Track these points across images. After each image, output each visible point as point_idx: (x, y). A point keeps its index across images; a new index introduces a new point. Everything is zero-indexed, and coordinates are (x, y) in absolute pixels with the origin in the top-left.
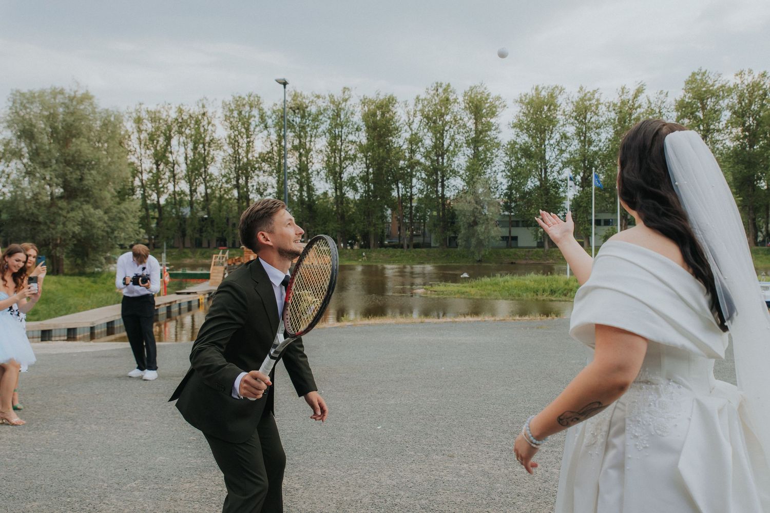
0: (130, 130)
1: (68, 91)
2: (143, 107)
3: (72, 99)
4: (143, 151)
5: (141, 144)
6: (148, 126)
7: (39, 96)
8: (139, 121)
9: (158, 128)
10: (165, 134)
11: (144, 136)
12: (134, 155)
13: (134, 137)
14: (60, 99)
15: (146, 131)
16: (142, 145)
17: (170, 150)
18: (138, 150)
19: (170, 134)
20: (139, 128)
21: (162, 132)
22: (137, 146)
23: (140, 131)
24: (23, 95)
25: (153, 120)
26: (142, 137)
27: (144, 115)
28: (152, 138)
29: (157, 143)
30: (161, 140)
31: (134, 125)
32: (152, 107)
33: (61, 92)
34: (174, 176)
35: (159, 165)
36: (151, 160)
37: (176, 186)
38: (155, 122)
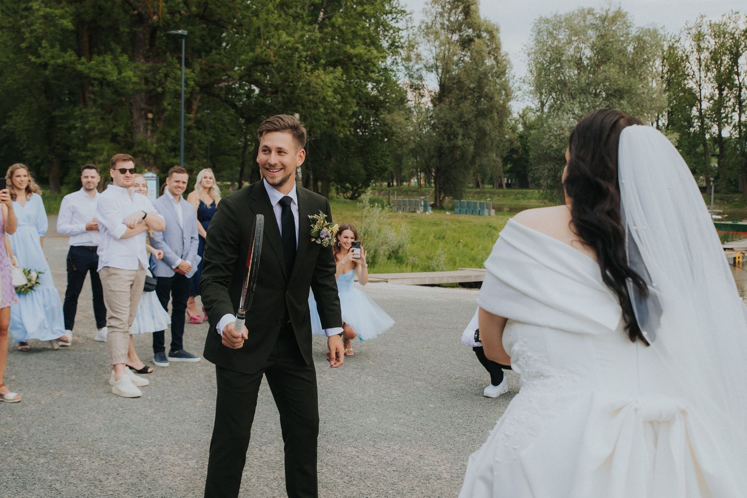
0: (688, 49)
1: (599, 12)
2: (705, 19)
3: (603, 19)
4: (703, 74)
5: (700, 65)
6: (711, 43)
7: (566, 19)
8: (699, 37)
9: (722, 45)
10: (731, 53)
11: (705, 55)
12: (691, 79)
13: (693, 58)
14: (590, 19)
15: (708, 49)
16: (703, 67)
17: (736, 70)
18: (697, 74)
19: (738, 51)
20: (699, 46)
21: (727, 49)
22: (696, 69)
23: (700, 49)
24: (547, 21)
25: (716, 35)
26: (702, 57)
27: (705, 29)
28: (715, 57)
29: (721, 63)
30: (726, 59)
31: (693, 43)
32: (716, 19)
33: (590, 12)
34: (740, 103)
35: (724, 90)
36: (713, 85)
37: (743, 115)
38: (719, 36)
